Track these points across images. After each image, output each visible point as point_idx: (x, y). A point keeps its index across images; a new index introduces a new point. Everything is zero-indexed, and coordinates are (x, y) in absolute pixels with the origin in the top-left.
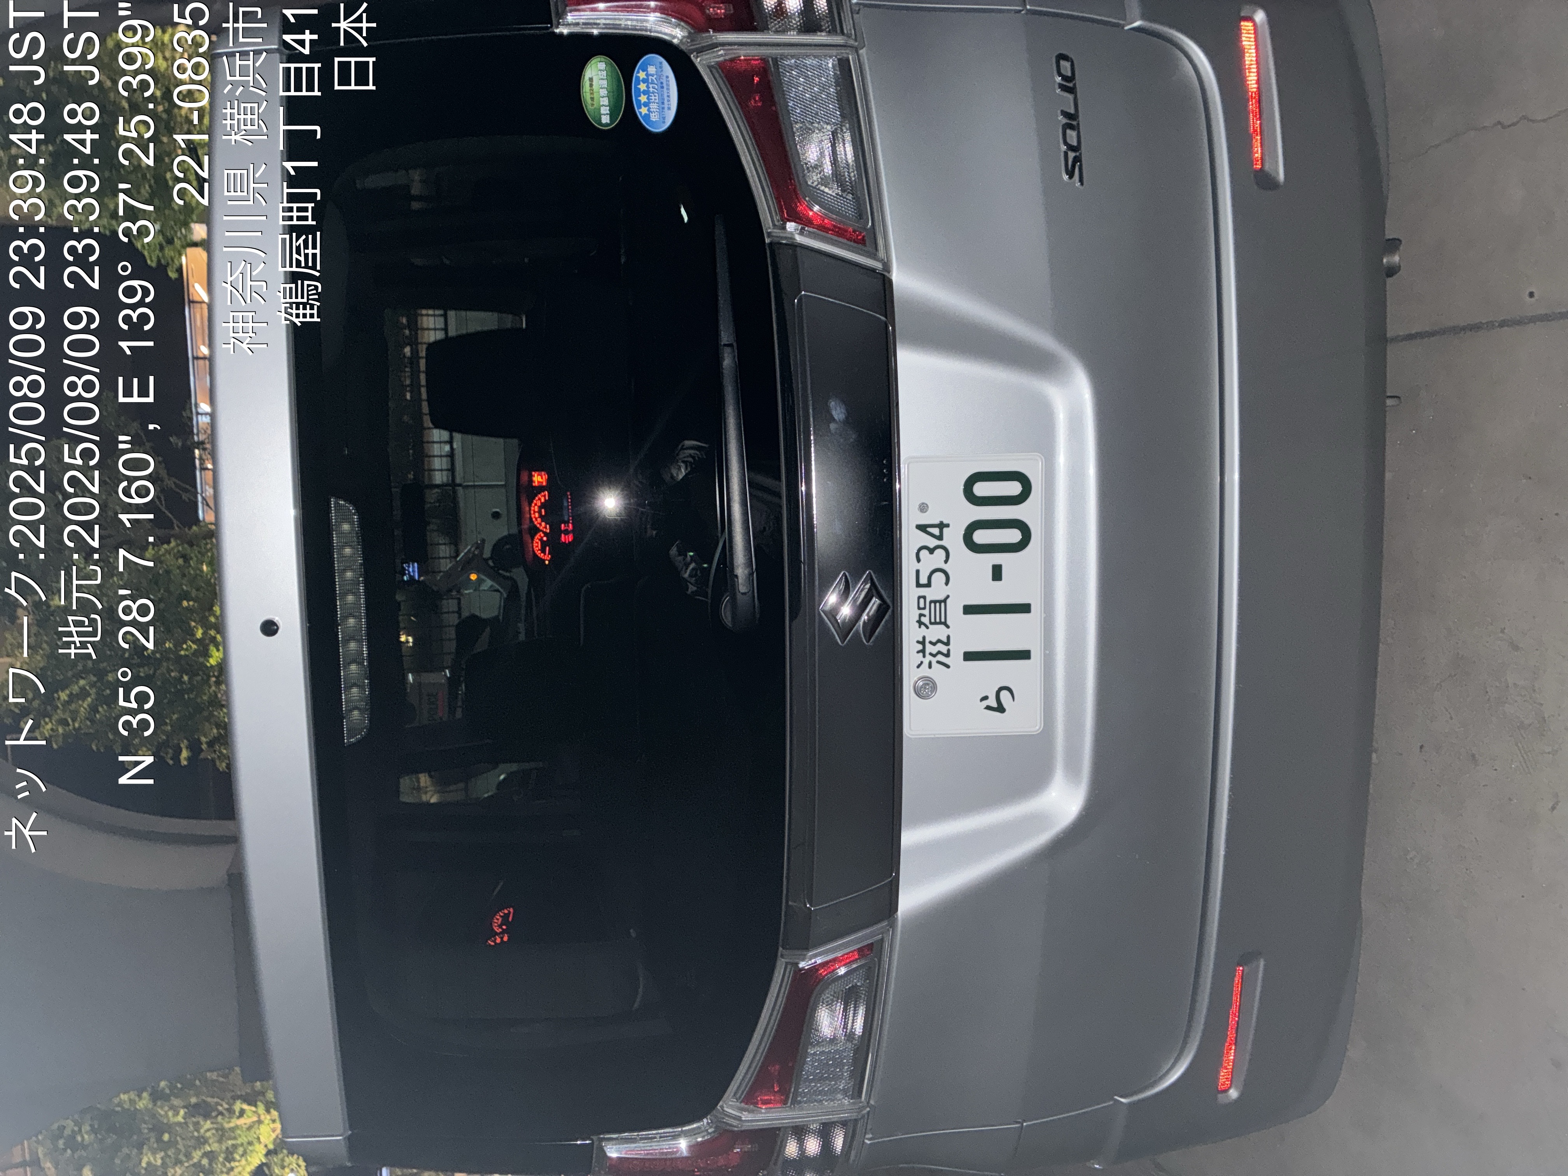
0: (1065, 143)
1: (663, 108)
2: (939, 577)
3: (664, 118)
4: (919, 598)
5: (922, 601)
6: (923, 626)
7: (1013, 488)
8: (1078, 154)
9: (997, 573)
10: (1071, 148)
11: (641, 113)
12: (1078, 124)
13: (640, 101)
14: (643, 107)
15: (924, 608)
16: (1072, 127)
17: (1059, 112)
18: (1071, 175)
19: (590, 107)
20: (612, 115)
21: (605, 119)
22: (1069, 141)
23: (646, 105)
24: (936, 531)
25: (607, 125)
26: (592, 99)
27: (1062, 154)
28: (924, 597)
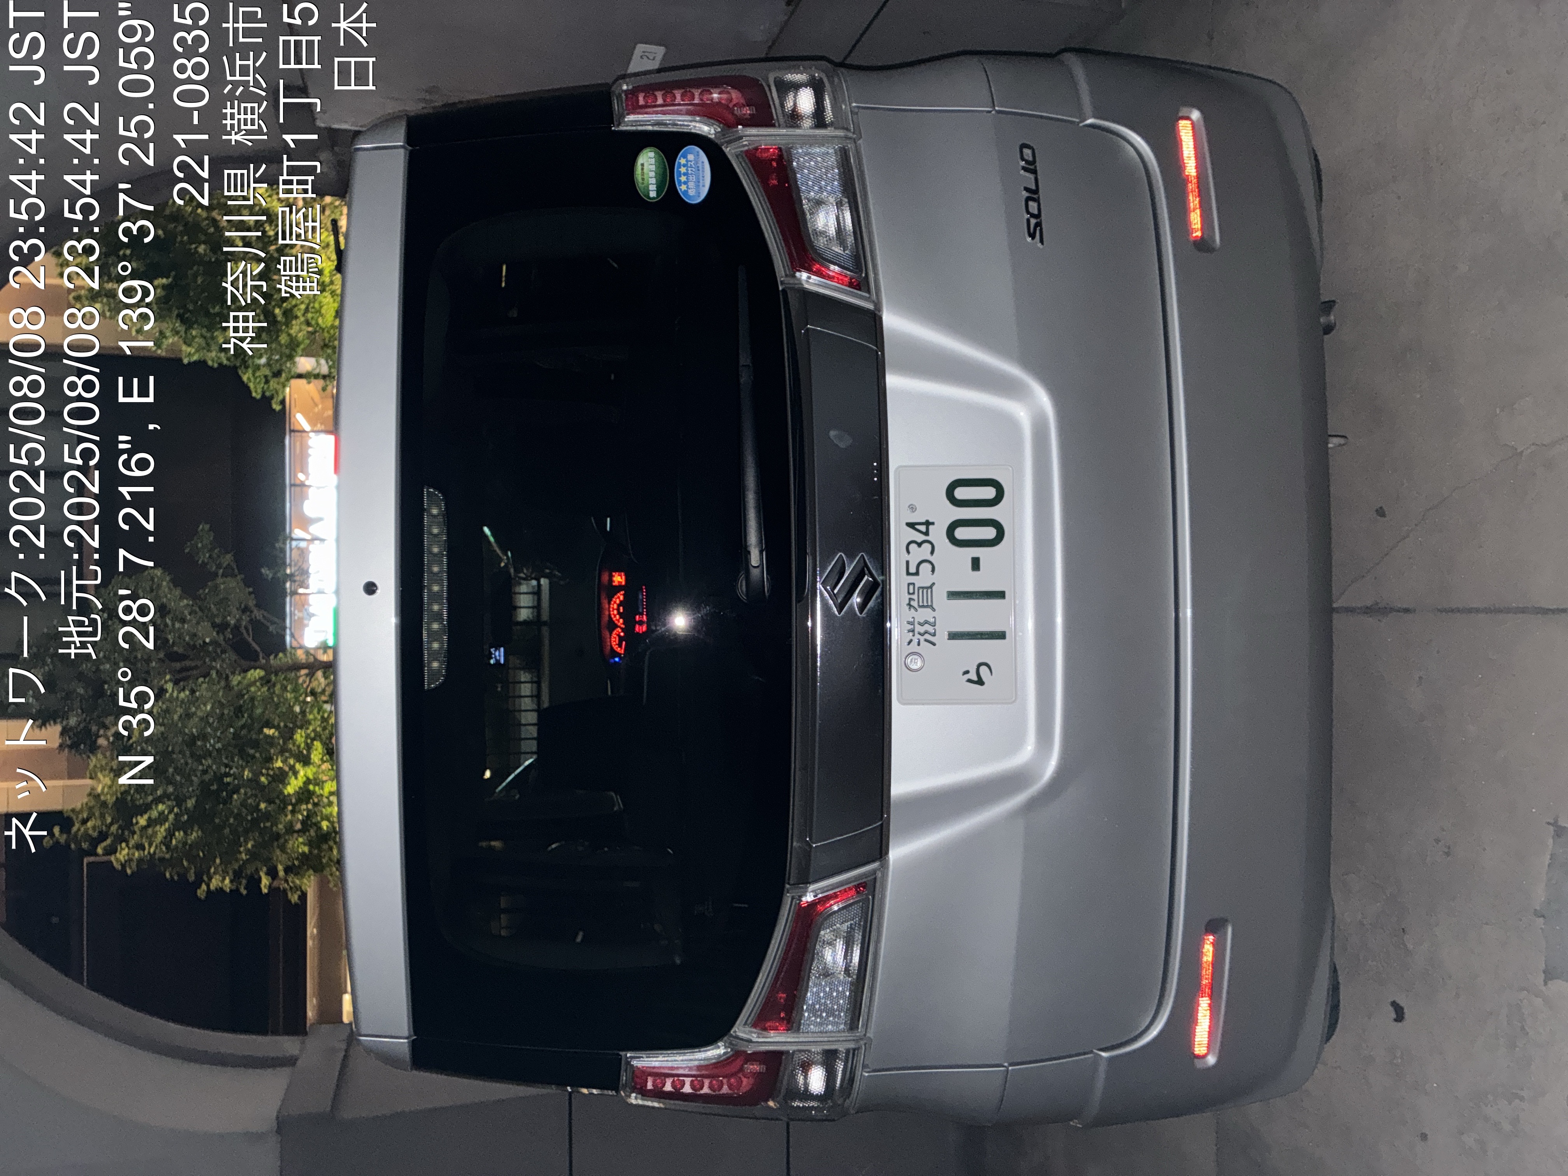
0: (1028, 212)
1: (699, 186)
2: (925, 568)
3: (699, 193)
4: (909, 584)
5: (911, 587)
6: (912, 609)
7: (989, 493)
8: (1039, 220)
9: (976, 564)
10: (1033, 216)
11: (681, 189)
12: (1039, 197)
13: (680, 181)
14: (683, 185)
15: (913, 593)
16: (1034, 200)
17: (1022, 188)
18: (1033, 236)
19: (640, 185)
20: (659, 191)
21: (653, 194)
22: (1031, 210)
23: (685, 183)
24: (923, 528)
25: (654, 198)
26: (643, 179)
27: (1025, 221)
28: (914, 584)
